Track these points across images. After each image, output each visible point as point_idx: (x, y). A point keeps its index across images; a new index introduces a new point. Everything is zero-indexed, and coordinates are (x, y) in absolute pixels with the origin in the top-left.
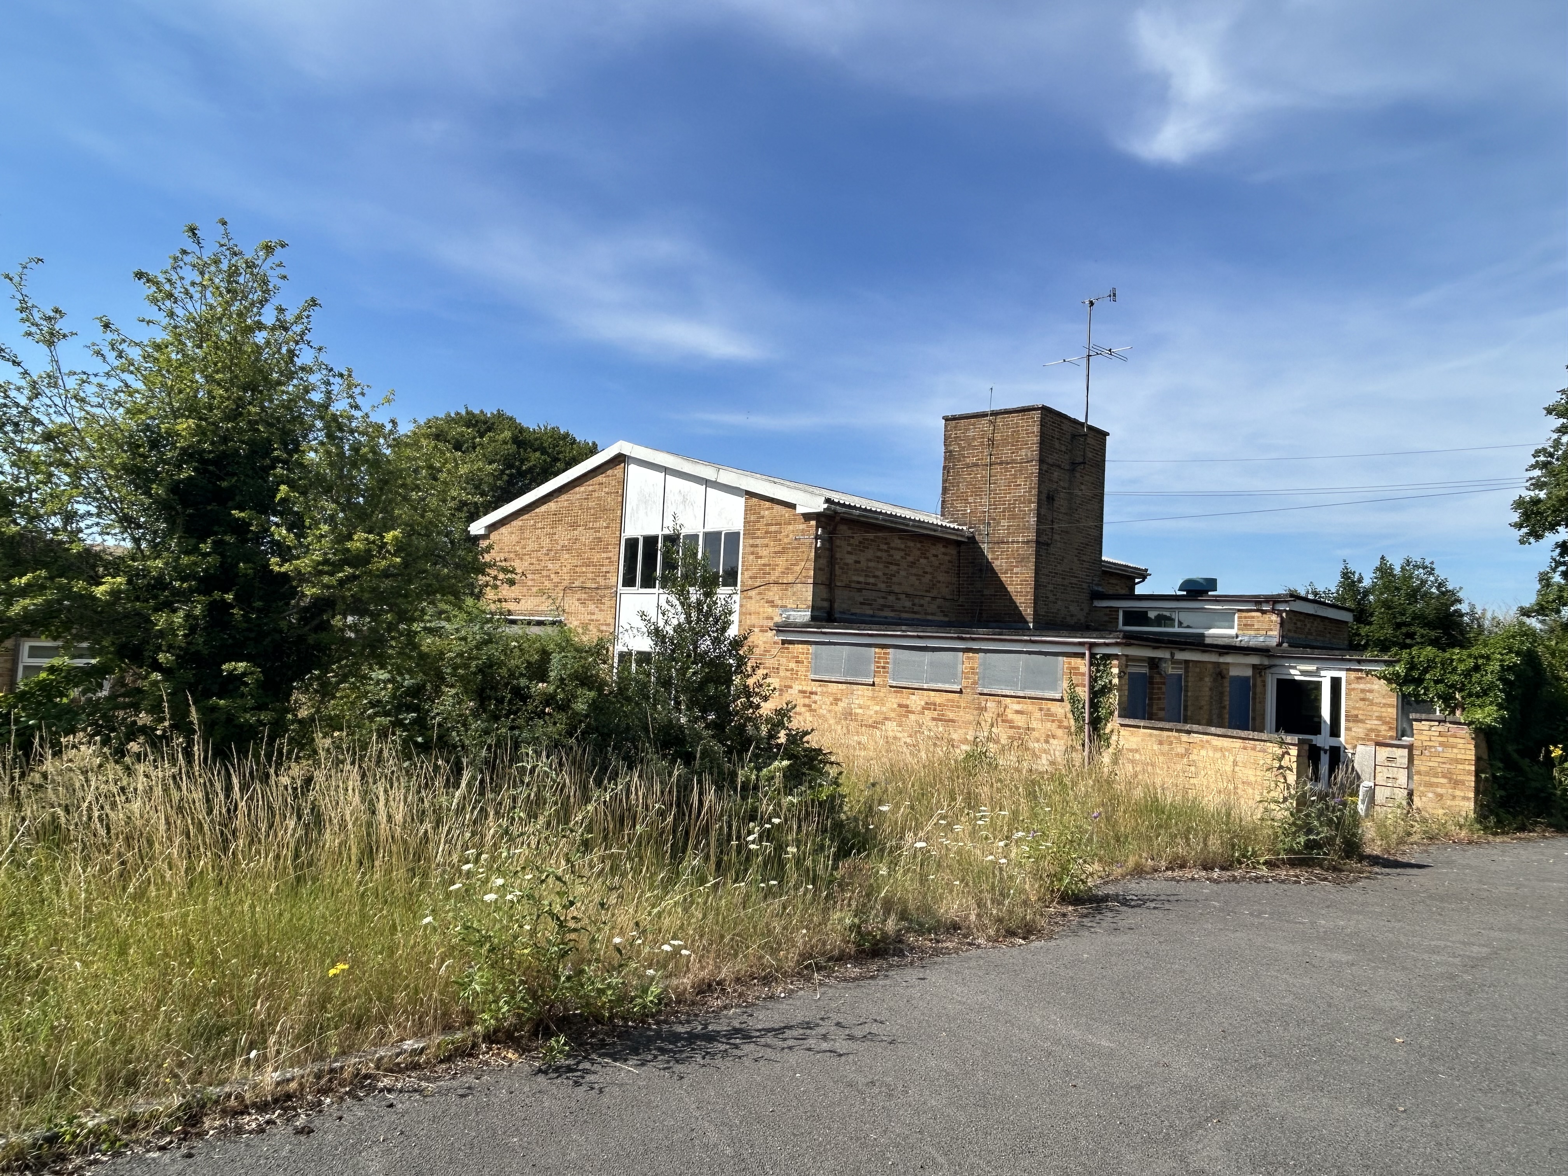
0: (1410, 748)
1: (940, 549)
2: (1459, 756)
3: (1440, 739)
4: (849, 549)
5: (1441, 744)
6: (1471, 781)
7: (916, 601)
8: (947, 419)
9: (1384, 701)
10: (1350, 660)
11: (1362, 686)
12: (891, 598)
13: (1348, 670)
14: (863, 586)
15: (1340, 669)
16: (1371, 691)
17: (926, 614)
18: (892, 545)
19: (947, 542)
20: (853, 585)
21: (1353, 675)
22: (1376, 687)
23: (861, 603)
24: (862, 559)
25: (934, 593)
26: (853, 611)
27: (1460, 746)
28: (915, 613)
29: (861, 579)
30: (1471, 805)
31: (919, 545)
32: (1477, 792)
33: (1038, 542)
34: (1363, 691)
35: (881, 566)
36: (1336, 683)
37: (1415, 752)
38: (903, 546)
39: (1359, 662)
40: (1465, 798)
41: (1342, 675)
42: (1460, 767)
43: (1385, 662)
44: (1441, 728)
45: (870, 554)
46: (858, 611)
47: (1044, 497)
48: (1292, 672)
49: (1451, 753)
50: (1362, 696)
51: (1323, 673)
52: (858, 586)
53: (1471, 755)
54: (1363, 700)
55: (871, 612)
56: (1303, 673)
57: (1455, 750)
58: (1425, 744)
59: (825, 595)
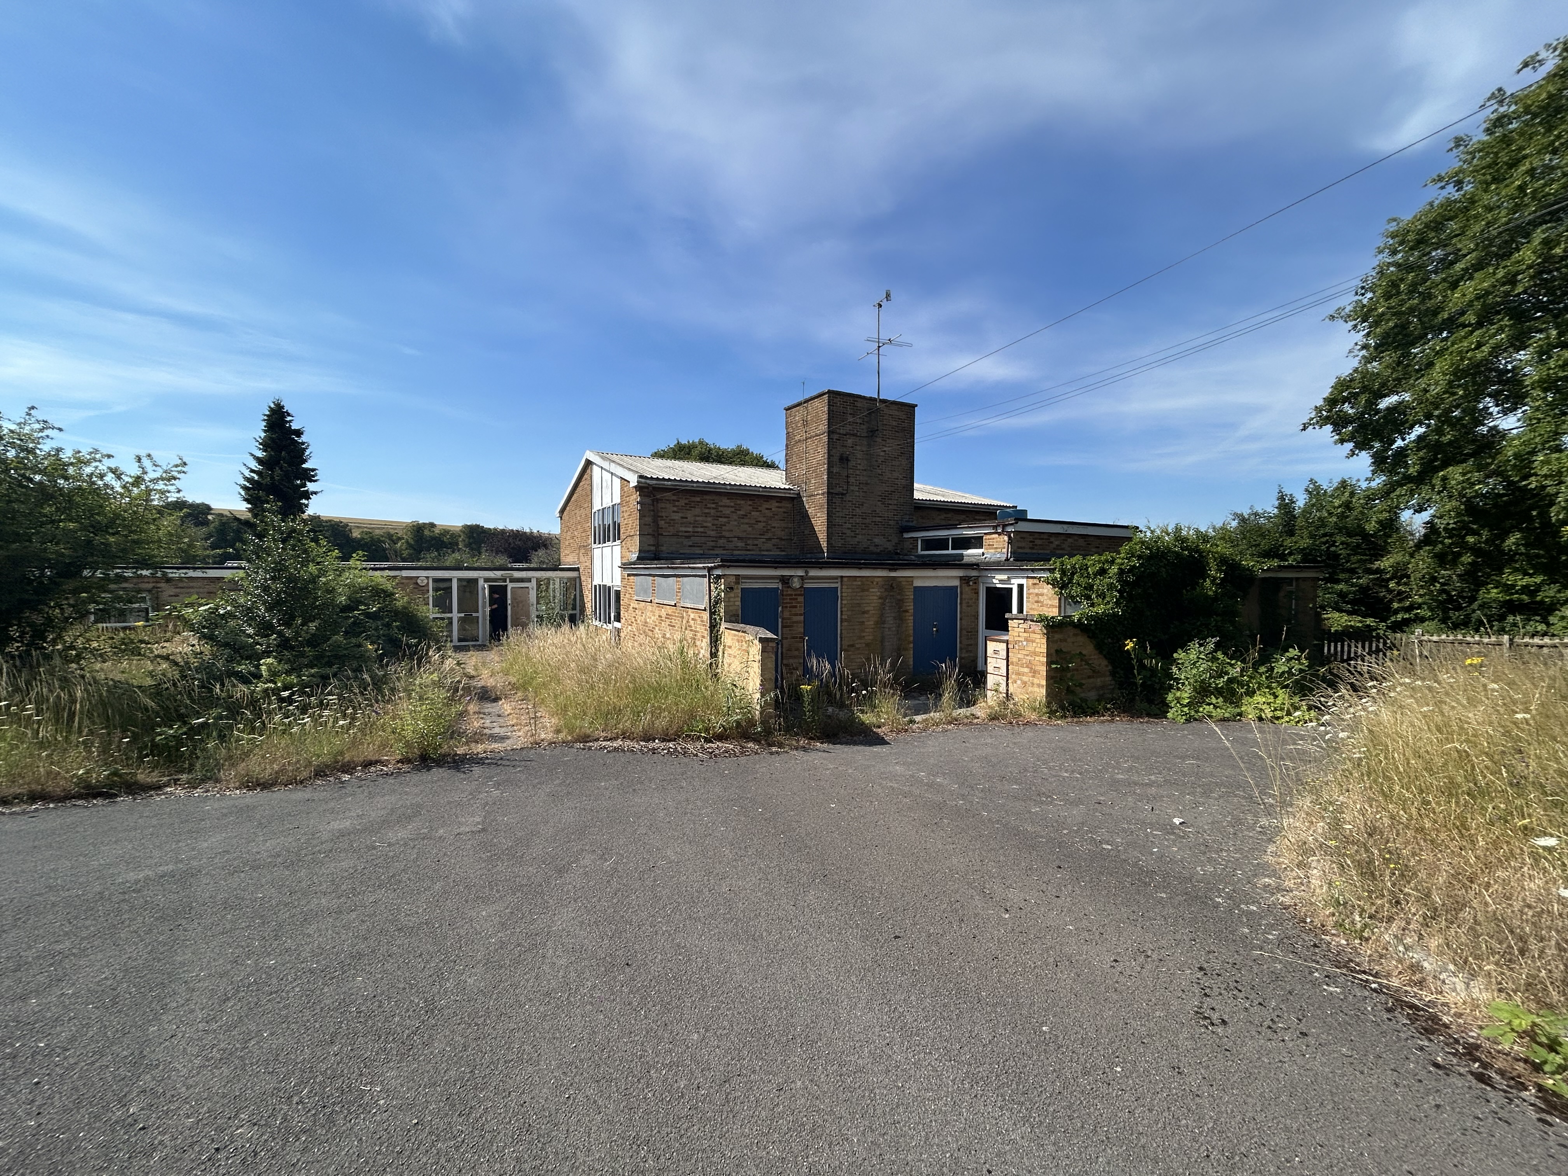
0: (1007, 642)
1: (774, 504)
2: (1037, 650)
3: (1025, 635)
4: (675, 509)
5: (1026, 640)
6: (1043, 670)
7: (749, 542)
8: (787, 410)
9: (1050, 603)
10: (1027, 570)
11: (1036, 591)
12: (721, 542)
13: (1028, 577)
14: (691, 534)
15: (1023, 578)
16: (1042, 595)
17: (760, 551)
18: (720, 504)
19: (781, 499)
20: (680, 534)
21: (1031, 581)
22: (1045, 591)
23: (690, 546)
24: (689, 516)
25: (769, 535)
26: (681, 551)
27: (1038, 641)
28: (749, 550)
29: (690, 529)
30: (1044, 691)
31: (750, 503)
32: (1049, 678)
33: (828, 493)
34: (1037, 595)
35: (709, 519)
36: (1021, 587)
37: (1010, 646)
38: (732, 504)
39: (1033, 570)
40: (1039, 686)
41: (1023, 581)
42: (1037, 658)
43: (1049, 570)
44: (1025, 626)
45: (697, 511)
46: (688, 551)
47: (836, 459)
48: (995, 581)
49: (1031, 647)
50: (1036, 599)
51: (1013, 581)
52: (687, 534)
53: (1044, 648)
54: (1037, 602)
55: (702, 552)
56: (1001, 581)
57: (1034, 644)
58: (1016, 639)
59: (651, 541)
